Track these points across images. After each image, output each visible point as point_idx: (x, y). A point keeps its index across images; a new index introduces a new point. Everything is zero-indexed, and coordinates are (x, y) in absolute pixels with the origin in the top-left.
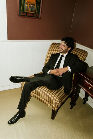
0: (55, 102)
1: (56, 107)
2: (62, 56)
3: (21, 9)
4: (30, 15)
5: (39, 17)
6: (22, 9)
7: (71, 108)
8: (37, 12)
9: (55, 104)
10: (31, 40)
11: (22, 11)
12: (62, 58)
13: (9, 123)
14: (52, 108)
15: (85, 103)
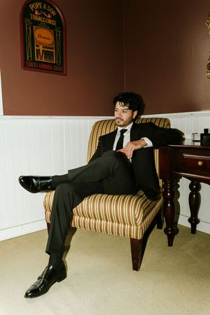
0: (135, 215)
1: (139, 227)
2: (123, 132)
3: (28, 54)
4: (45, 66)
5: (63, 72)
6: (30, 55)
7: (170, 244)
8: (58, 63)
9: (136, 220)
10: (54, 117)
11: (30, 58)
12: (124, 134)
13: (27, 295)
14: (130, 236)
15: (193, 230)
